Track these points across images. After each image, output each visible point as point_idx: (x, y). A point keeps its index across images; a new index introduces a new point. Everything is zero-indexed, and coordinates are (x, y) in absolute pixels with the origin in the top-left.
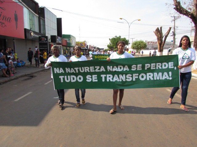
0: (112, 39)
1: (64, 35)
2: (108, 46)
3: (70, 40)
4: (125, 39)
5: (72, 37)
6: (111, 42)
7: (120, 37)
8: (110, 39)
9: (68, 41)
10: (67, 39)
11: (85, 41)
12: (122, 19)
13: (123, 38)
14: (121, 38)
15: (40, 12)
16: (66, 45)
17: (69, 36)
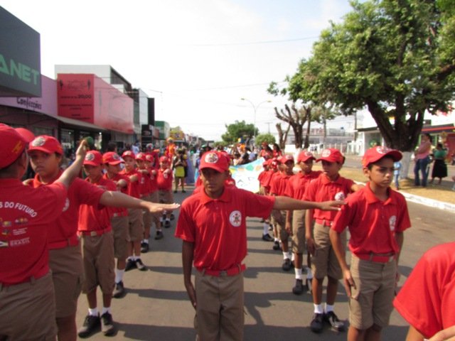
0: (230, 127)
1: (157, 122)
2: (223, 137)
3: (163, 129)
4: (252, 126)
5: (166, 125)
6: (229, 131)
7: (244, 121)
8: (226, 126)
9: (160, 131)
10: (159, 128)
11: (178, 128)
12: (243, 99)
13: (249, 124)
14: (246, 124)
15: (134, 94)
16: (157, 137)
17: (162, 124)
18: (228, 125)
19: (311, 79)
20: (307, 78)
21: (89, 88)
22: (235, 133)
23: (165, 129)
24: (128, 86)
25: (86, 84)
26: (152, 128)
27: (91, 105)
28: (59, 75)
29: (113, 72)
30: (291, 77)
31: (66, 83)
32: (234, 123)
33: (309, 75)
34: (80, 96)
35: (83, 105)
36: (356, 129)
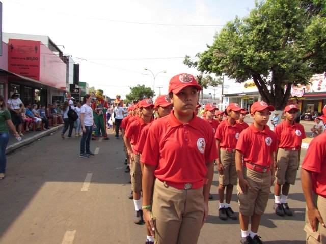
1: (81, 82)
2: (128, 97)
3: (85, 88)
4: (149, 89)
5: (87, 85)
6: (133, 92)
7: (144, 86)
8: (131, 88)
9: (83, 90)
10: (81, 88)
12: (146, 69)
13: (147, 87)
14: (145, 87)
17: (84, 84)
18: (132, 88)
19: (220, 55)
20: (216, 55)
21: (36, 52)
22: (137, 93)
23: (86, 88)
24: (61, 53)
25: (34, 49)
26: (77, 87)
27: (38, 66)
28: (10, 40)
29: (50, 42)
30: (201, 54)
31: (15, 46)
32: (137, 86)
33: (217, 53)
34: (28, 59)
35: (30, 65)
36: (222, 94)
